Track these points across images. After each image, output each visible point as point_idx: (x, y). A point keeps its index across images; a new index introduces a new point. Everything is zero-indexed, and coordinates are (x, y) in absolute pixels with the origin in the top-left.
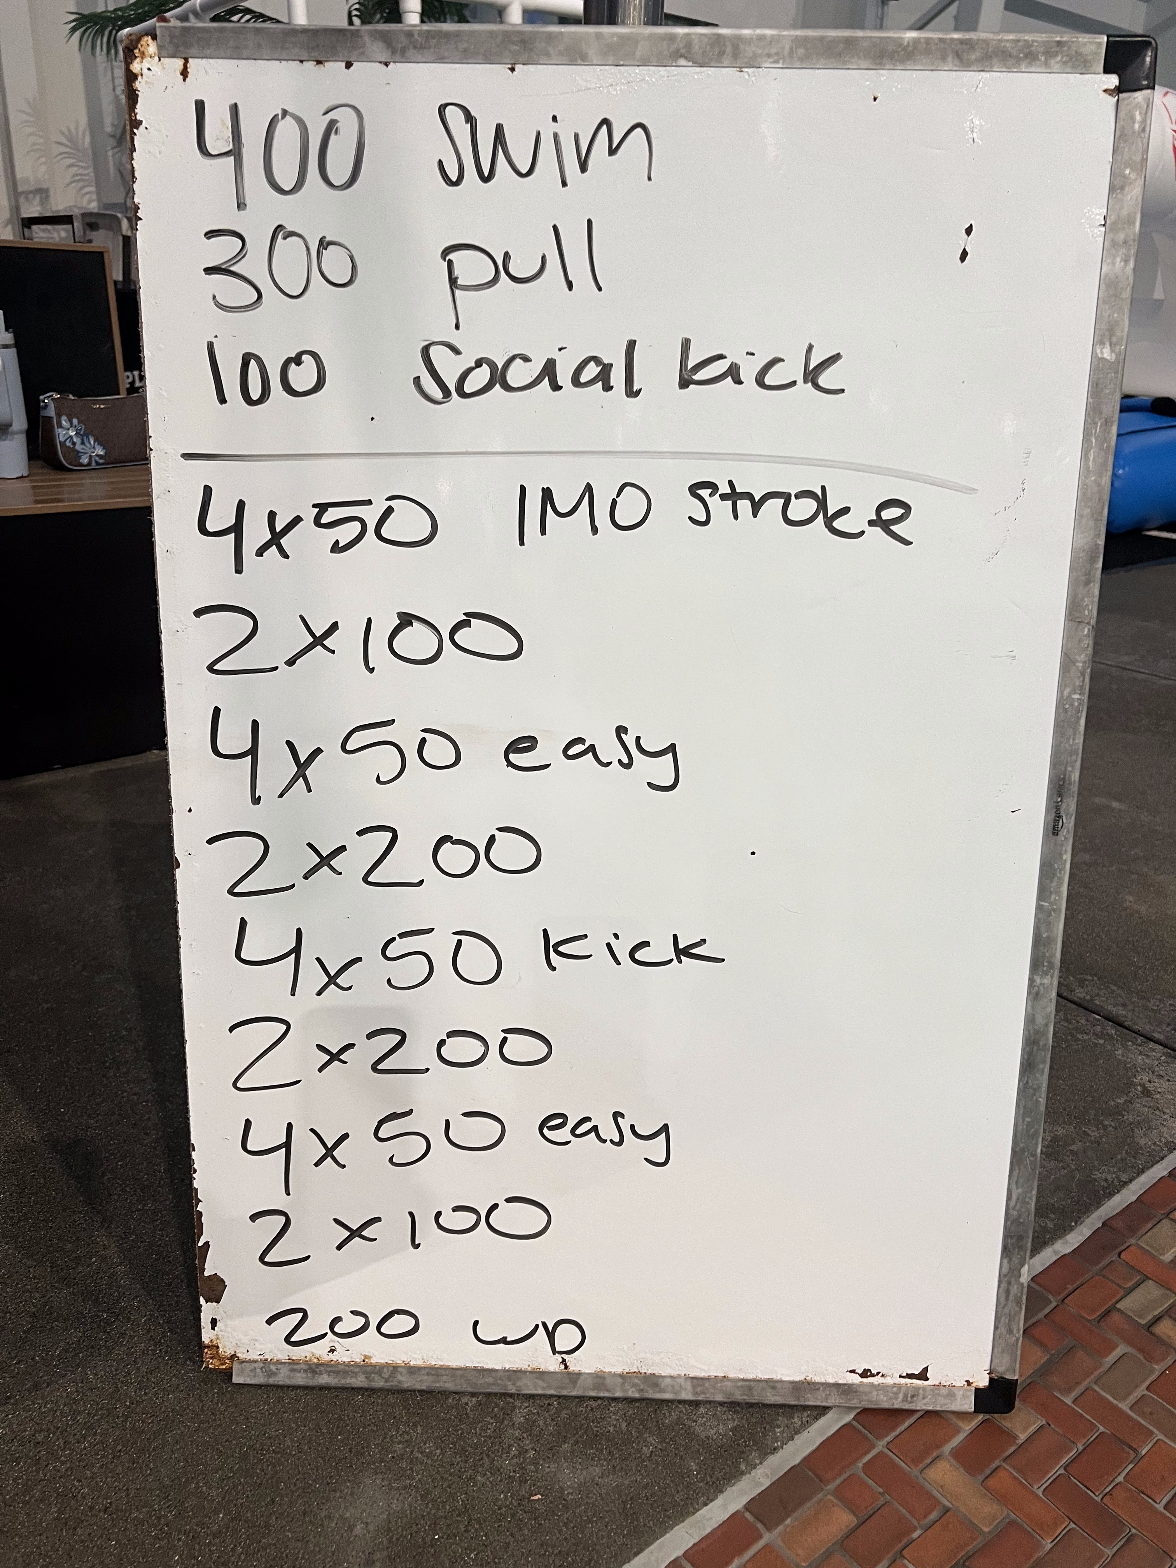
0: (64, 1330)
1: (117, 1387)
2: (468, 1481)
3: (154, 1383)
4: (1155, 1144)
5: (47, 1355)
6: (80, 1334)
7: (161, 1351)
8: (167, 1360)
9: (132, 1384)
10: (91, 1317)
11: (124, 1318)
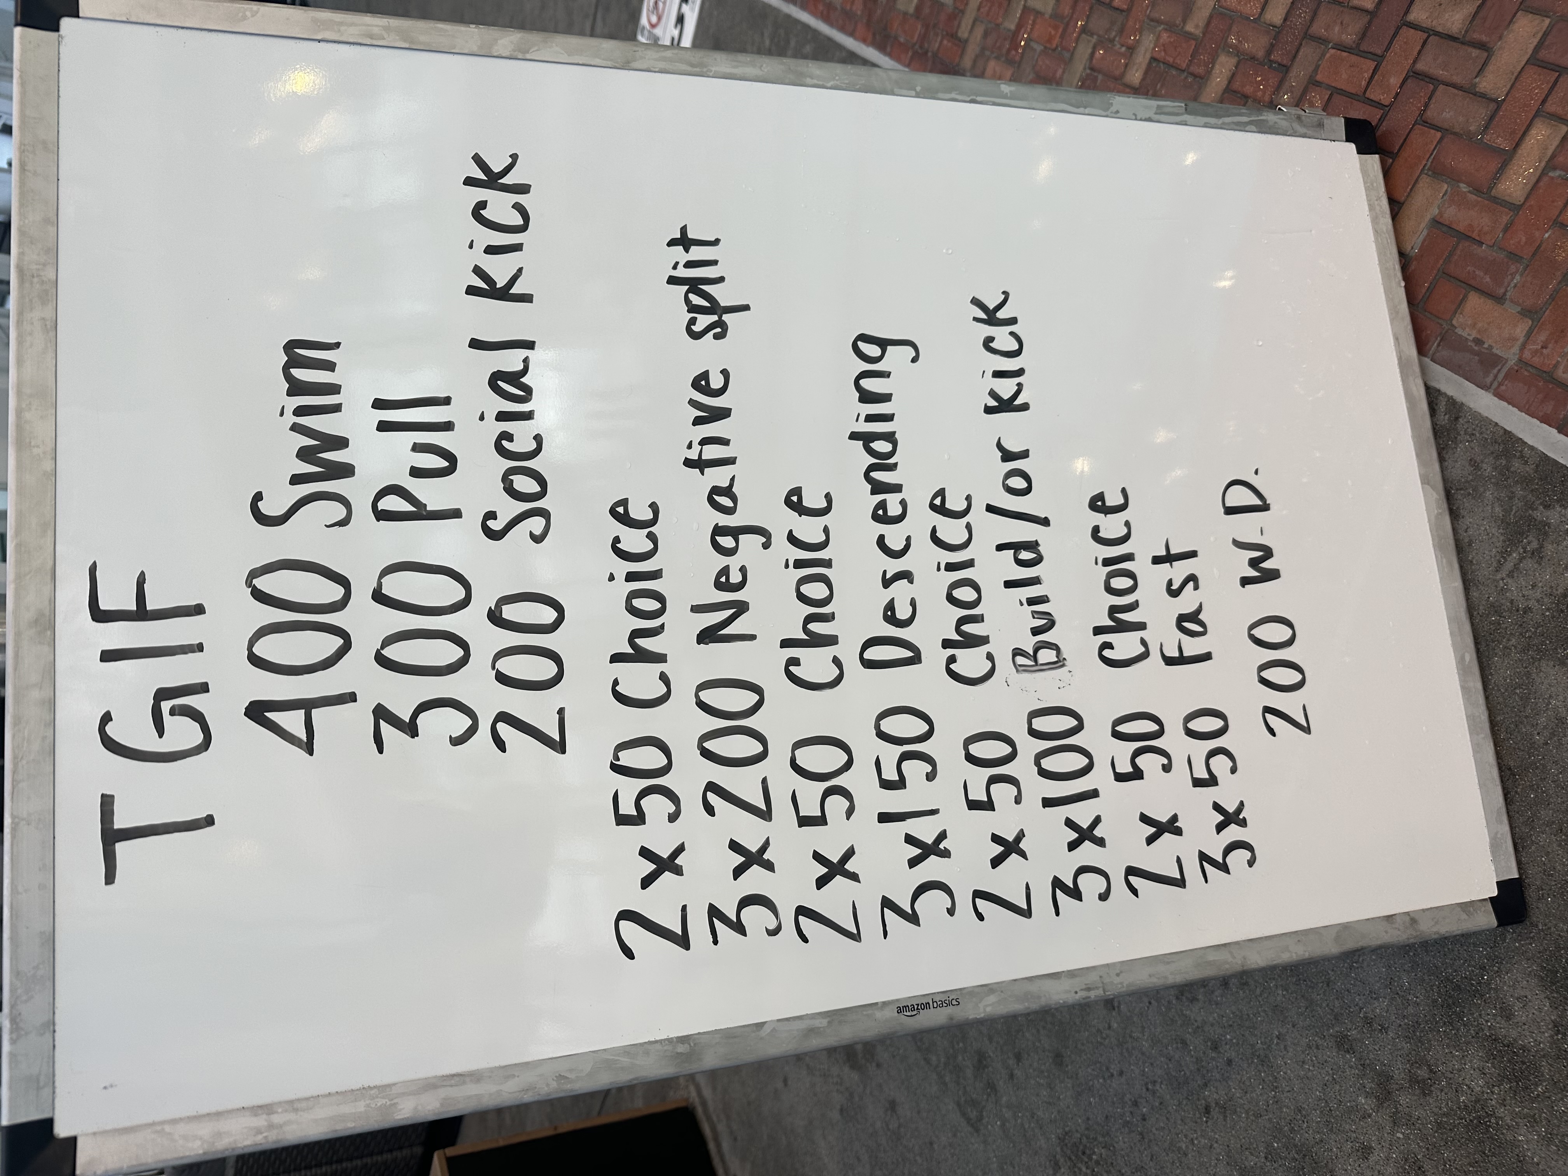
0: (1493, 1139)
1: (1544, 1056)
2: (1541, 652)
3: (1527, 1016)
5: (1528, 1150)
6: (1493, 1120)
7: (1487, 1021)
8: (1496, 1010)
9: (1536, 1040)
10: (1469, 1113)
11: (1460, 1076)
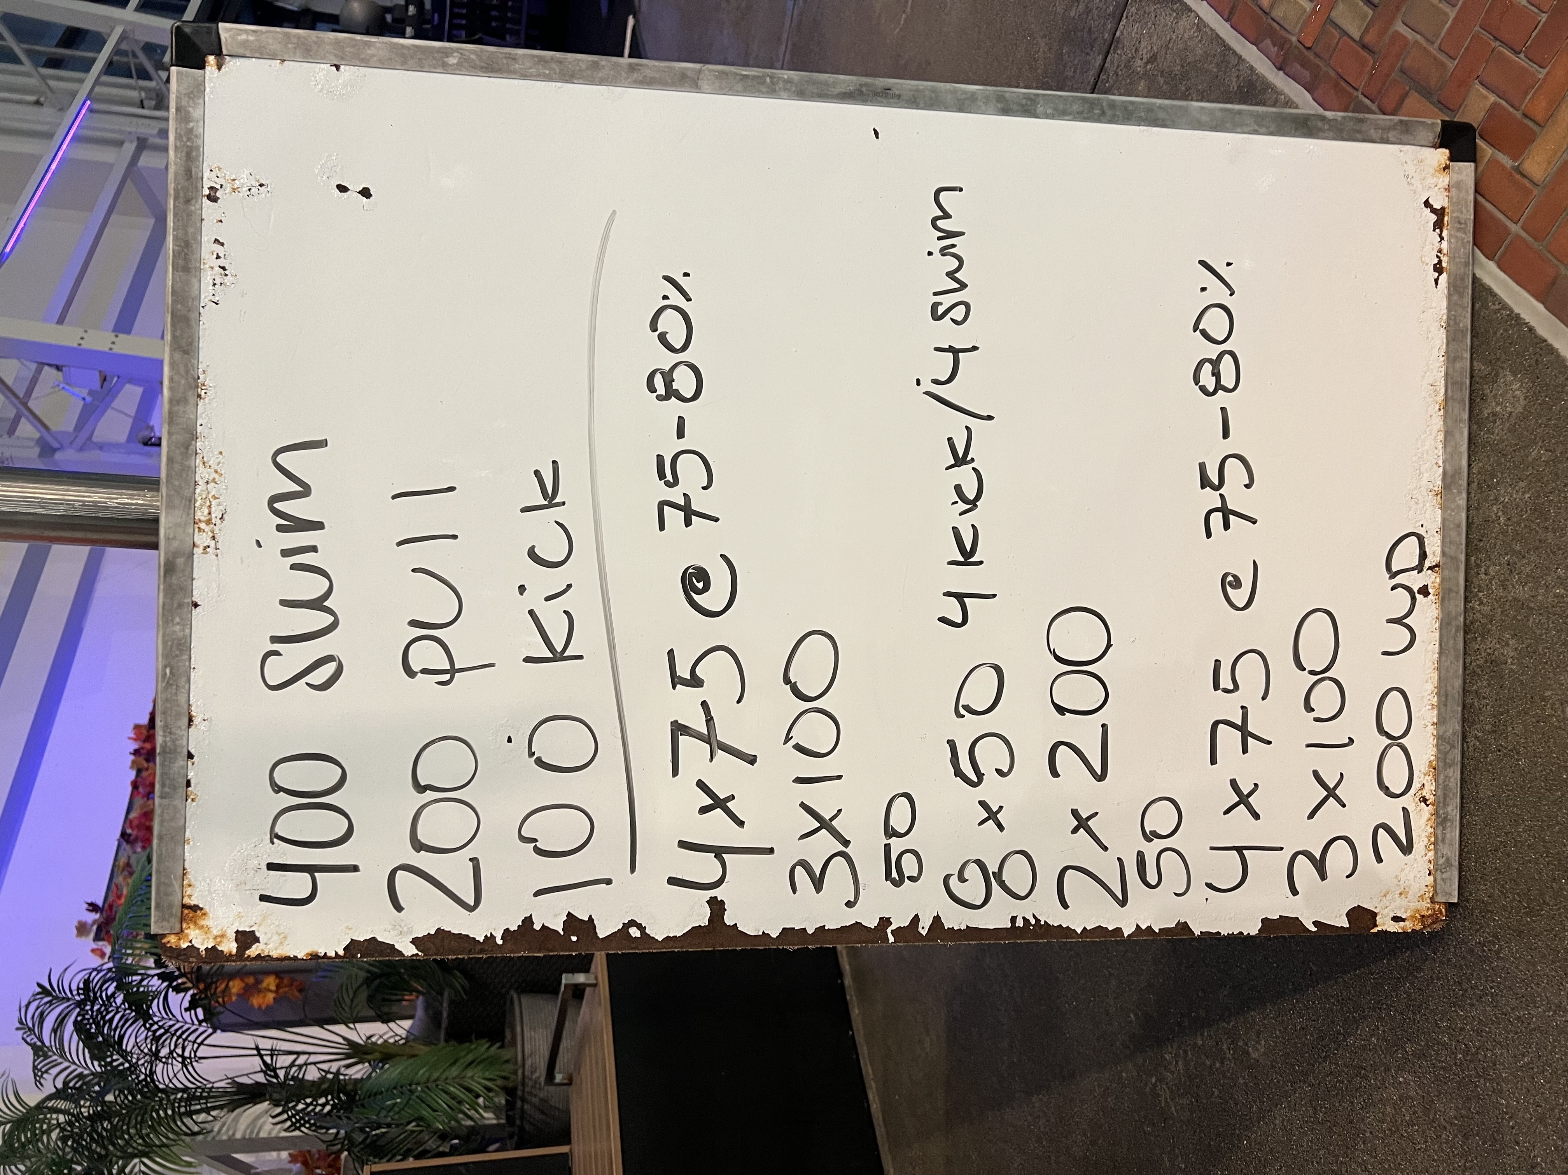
4: (1200, 41)
